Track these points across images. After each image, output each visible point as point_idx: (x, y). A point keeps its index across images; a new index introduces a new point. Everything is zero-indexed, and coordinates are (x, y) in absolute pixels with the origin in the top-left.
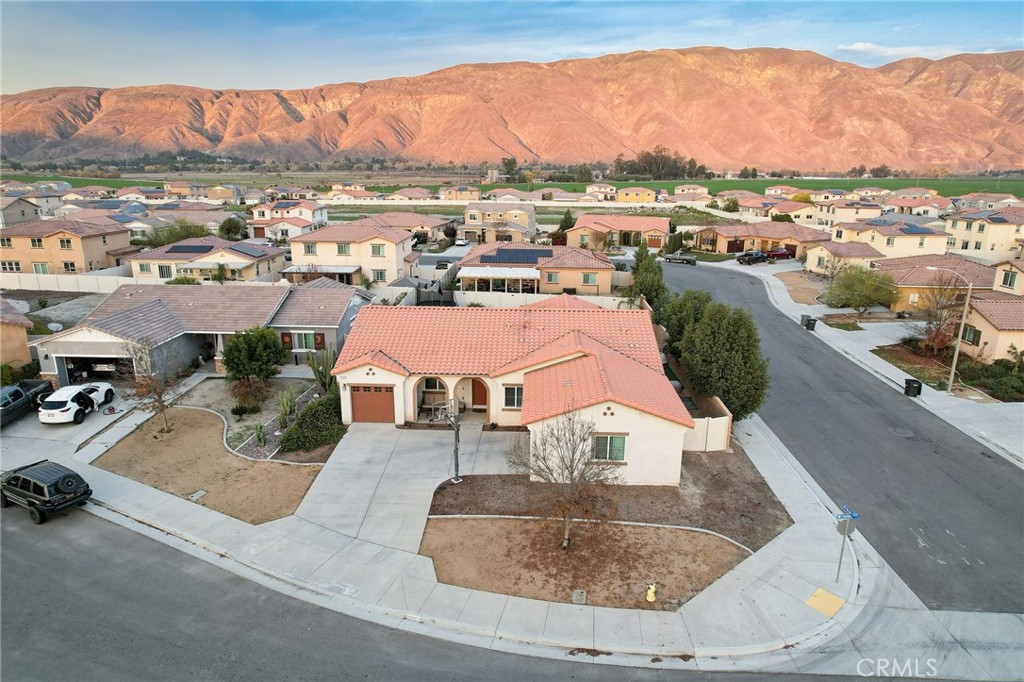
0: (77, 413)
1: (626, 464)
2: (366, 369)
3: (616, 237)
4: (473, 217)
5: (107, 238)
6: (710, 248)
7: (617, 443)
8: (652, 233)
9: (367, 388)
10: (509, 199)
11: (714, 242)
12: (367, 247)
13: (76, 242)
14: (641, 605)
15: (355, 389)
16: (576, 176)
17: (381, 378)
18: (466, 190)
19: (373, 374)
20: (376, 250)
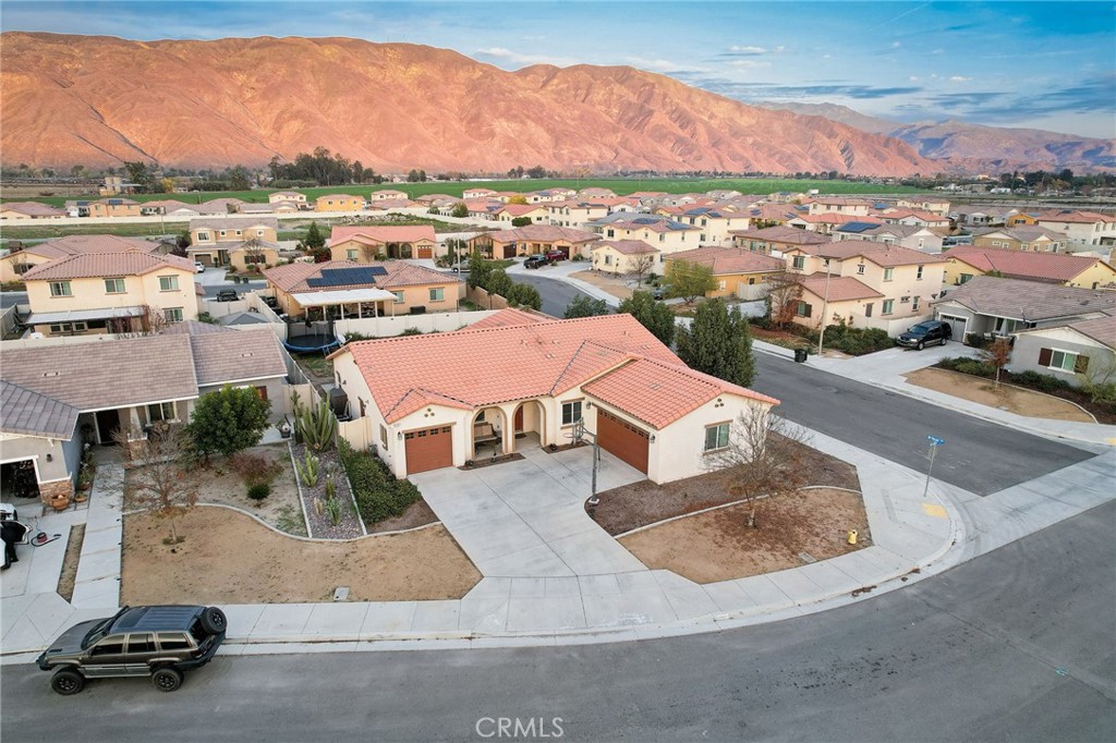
2: (425, 411)
3: (382, 250)
4: (202, 237)
6: (486, 255)
8: (421, 243)
9: (422, 433)
11: (490, 249)
12: (153, 280)
15: (409, 436)
16: (228, 184)
17: (440, 417)
18: (120, 203)
19: (433, 414)
20: (166, 283)
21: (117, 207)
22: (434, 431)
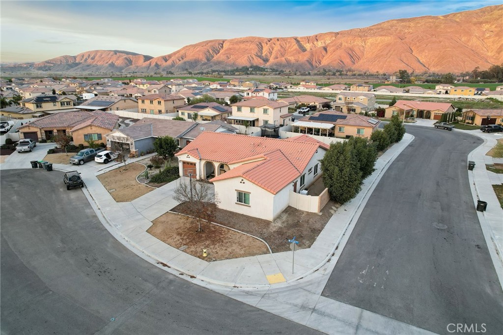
0: (105, 160)
1: (250, 206)
2: (186, 155)
3: (415, 113)
4: (340, 99)
5: (175, 101)
6: (470, 122)
7: (247, 196)
8: (437, 112)
9: (188, 163)
10: (384, 91)
11: (473, 119)
12: (261, 110)
13: (163, 102)
14: (201, 257)
15: (184, 163)
17: (192, 159)
18: (361, 86)
19: (189, 158)
20: (265, 111)
21: (360, 87)
22: (192, 164)
